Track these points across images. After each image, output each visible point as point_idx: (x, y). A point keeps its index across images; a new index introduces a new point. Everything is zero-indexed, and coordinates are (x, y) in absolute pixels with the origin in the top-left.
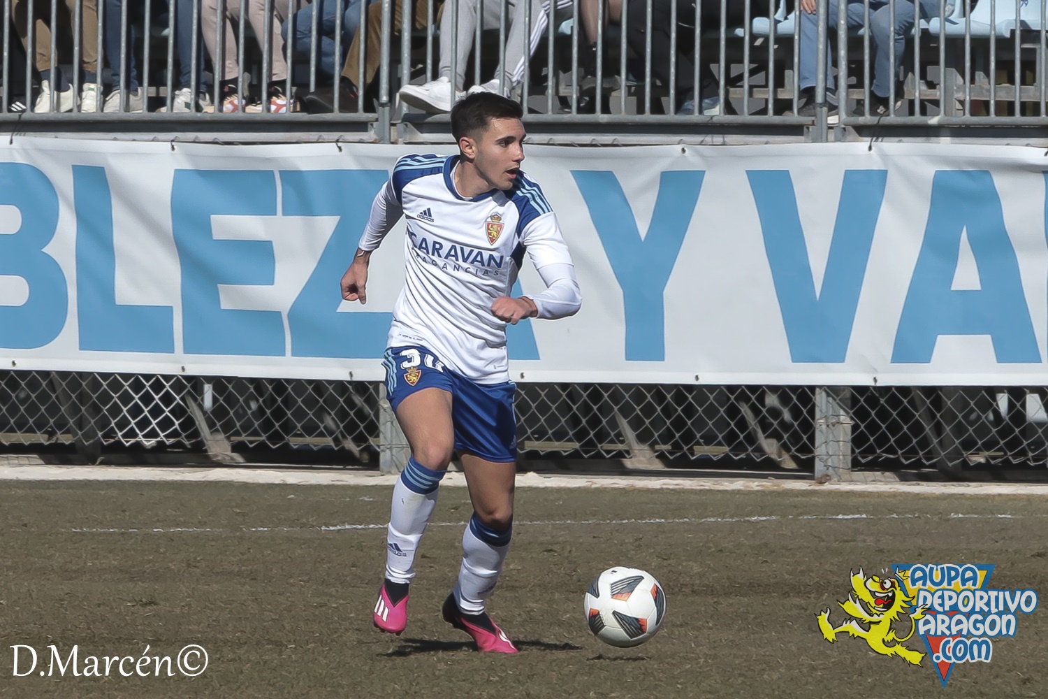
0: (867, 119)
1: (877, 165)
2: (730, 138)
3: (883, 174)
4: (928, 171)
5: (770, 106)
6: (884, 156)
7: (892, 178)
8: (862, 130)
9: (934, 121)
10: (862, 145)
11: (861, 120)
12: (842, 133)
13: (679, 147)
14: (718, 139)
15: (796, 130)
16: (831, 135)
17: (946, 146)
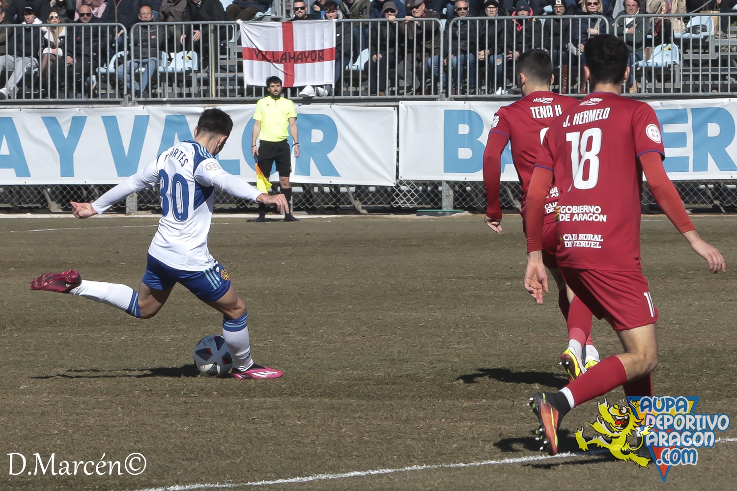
0: (142, 99)
1: (146, 114)
2: (94, 106)
3: (149, 116)
4: (163, 116)
5: (108, 95)
6: (148, 111)
7: (151, 118)
8: (140, 103)
9: (165, 99)
10: (141, 107)
11: (139, 99)
12: (134, 104)
13: (79, 109)
14: (90, 106)
15: (118, 103)
16: (130, 104)
17: (168, 107)
